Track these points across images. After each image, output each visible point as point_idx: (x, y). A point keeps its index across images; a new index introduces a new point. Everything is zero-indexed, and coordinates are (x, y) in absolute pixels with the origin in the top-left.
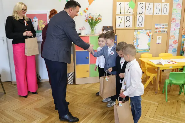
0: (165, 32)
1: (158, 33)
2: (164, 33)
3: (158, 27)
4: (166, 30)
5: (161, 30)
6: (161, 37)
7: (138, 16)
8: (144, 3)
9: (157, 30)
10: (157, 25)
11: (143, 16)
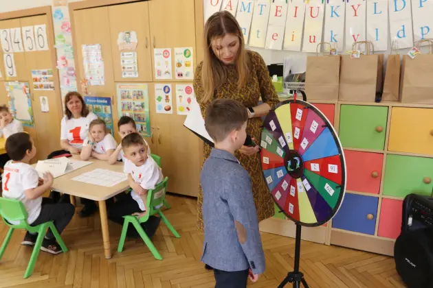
0: (51, 87)
1: (39, 89)
2: (49, 89)
3: (38, 76)
4: (52, 83)
5: (42, 83)
6: (46, 98)
7: (5, 56)
8: (8, 30)
9: (38, 83)
10: (34, 72)
11: (12, 55)
